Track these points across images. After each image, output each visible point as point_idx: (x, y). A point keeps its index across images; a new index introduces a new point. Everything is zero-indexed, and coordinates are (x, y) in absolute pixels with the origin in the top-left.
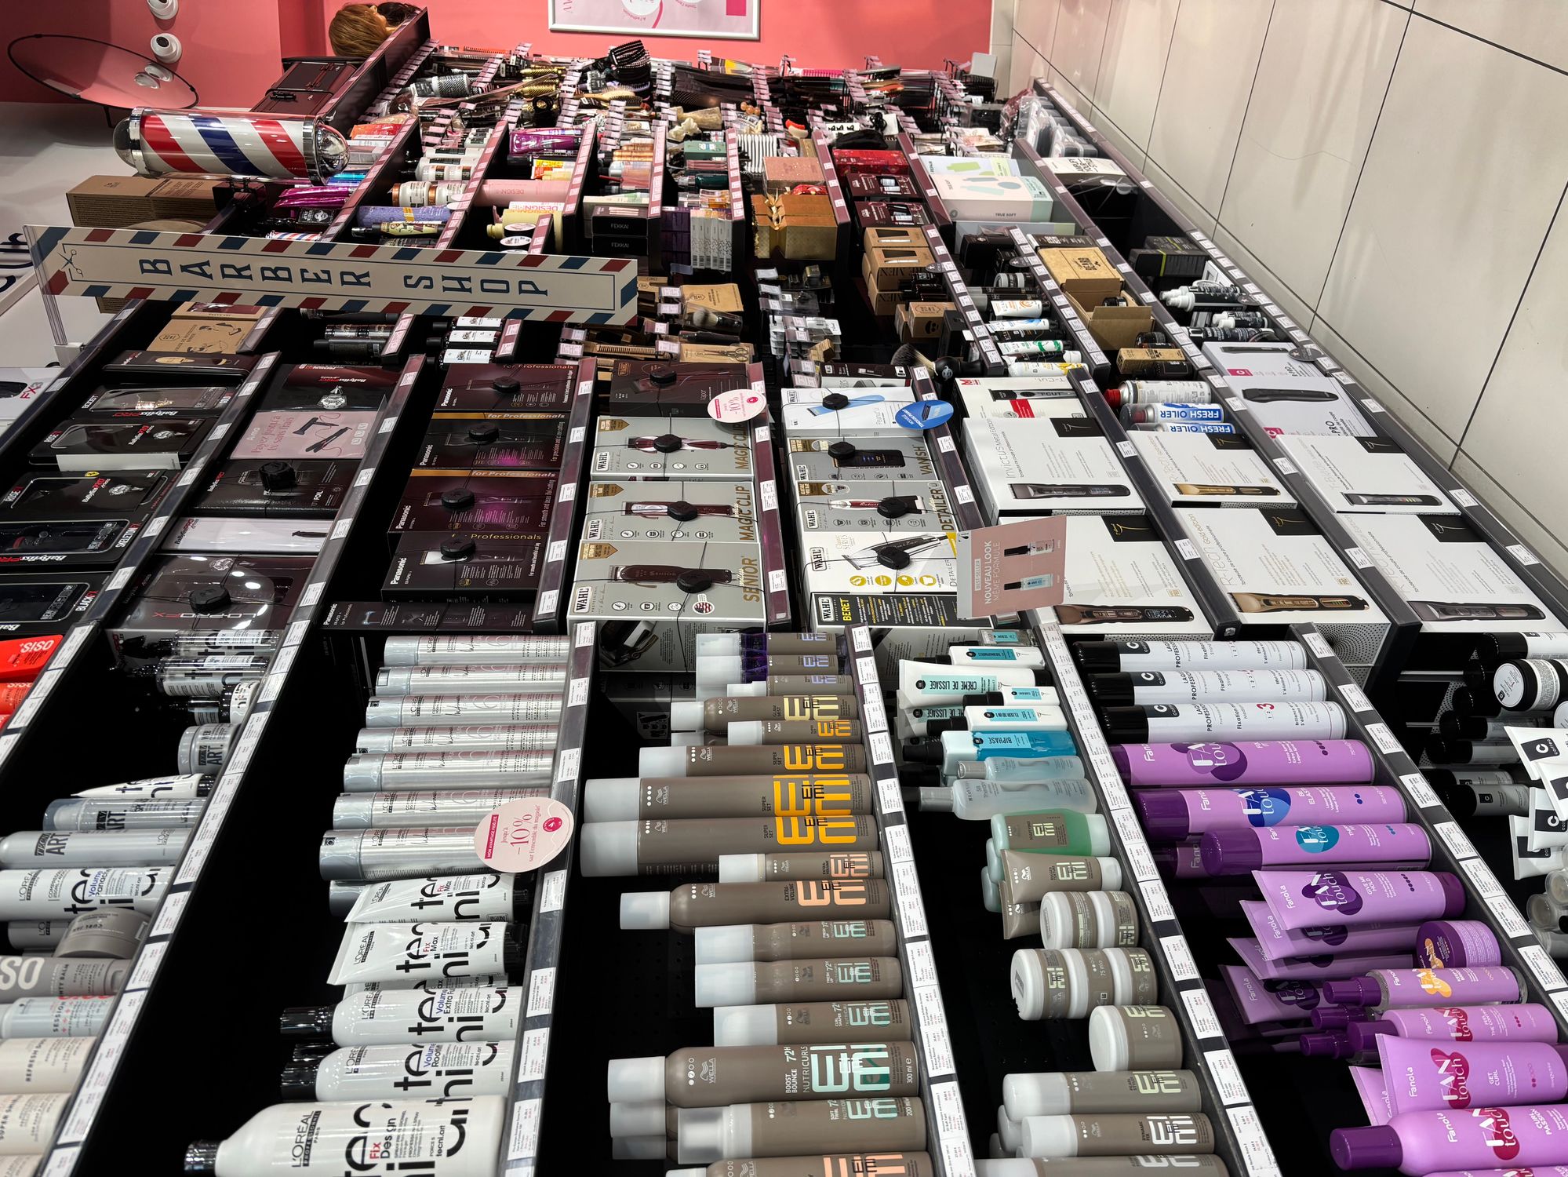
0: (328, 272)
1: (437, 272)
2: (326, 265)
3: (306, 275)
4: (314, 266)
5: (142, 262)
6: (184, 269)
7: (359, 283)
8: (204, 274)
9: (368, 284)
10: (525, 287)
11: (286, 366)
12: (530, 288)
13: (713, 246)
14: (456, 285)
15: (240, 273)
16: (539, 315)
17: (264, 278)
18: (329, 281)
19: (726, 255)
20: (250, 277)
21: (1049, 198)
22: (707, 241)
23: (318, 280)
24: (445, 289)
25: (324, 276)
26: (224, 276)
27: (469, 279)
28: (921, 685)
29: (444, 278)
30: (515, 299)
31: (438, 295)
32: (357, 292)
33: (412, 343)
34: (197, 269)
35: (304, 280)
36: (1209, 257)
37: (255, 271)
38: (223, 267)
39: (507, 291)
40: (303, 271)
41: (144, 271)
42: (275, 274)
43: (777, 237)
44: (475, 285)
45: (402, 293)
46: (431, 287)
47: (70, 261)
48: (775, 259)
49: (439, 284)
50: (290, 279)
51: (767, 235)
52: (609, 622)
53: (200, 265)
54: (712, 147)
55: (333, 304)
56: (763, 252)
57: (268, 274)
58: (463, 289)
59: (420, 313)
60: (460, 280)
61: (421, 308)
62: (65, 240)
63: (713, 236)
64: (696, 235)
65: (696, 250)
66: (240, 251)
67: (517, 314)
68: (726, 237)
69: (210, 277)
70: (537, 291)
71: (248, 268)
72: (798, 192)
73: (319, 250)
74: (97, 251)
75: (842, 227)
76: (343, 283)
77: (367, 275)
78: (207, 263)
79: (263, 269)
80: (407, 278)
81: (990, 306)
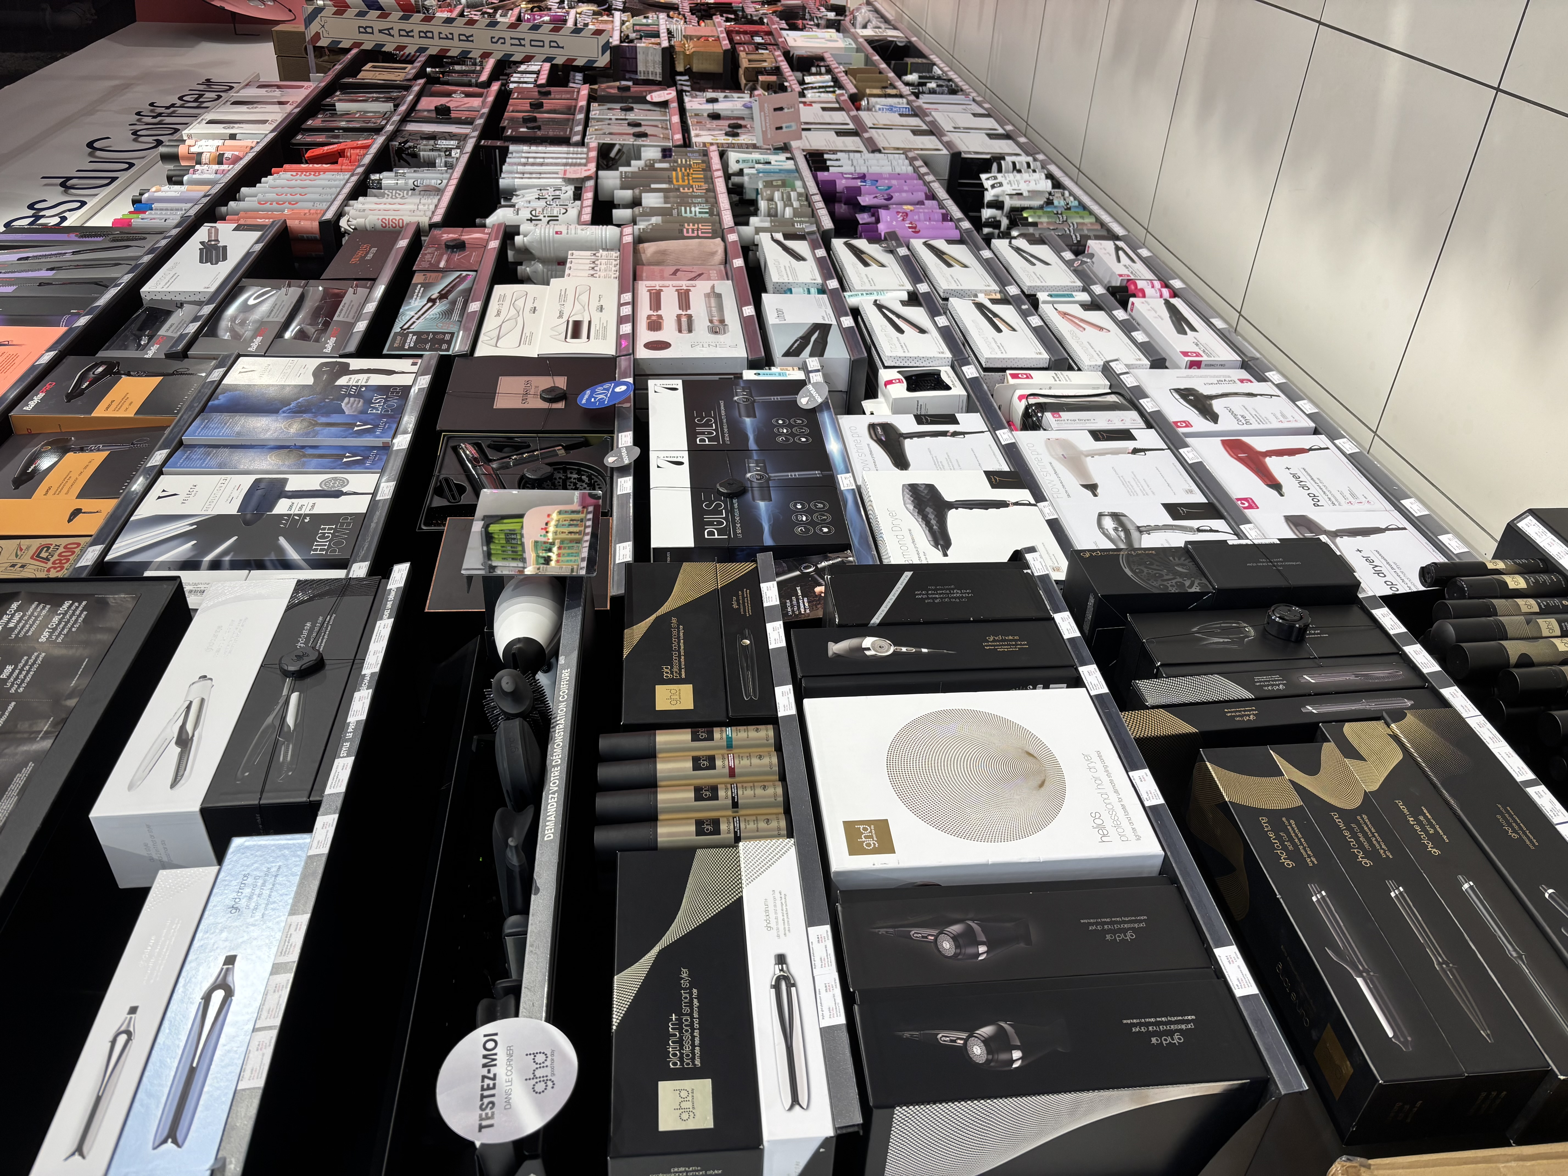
0: (452, 34)
1: (507, 35)
2: (452, 30)
3: (441, 36)
4: (446, 30)
5: (359, 27)
6: (380, 31)
7: (468, 41)
8: (390, 35)
9: (472, 41)
10: (552, 44)
11: (429, 86)
12: (555, 45)
13: (650, 64)
14: (517, 42)
15: (408, 34)
16: (559, 61)
17: (420, 37)
18: (452, 39)
19: (659, 70)
20: (413, 36)
21: (854, 46)
22: (646, 62)
23: (447, 38)
24: (512, 45)
25: (450, 36)
26: (400, 36)
27: (524, 39)
28: (738, 162)
29: (511, 38)
30: (548, 51)
31: (507, 48)
32: (467, 45)
33: (493, 77)
34: (386, 32)
35: (440, 38)
36: (935, 64)
37: (416, 34)
38: (400, 30)
39: (543, 46)
40: (440, 33)
41: (360, 32)
42: (425, 35)
43: (689, 58)
44: (526, 42)
45: (490, 47)
46: (504, 43)
47: (323, 26)
48: (688, 72)
49: (508, 41)
50: (432, 38)
51: (682, 57)
52: (604, 144)
53: (388, 29)
54: (650, 21)
55: (454, 53)
56: (680, 68)
57: (422, 34)
58: (521, 45)
59: (499, 58)
60: (519, 39)
61: (498, 55)
62: (322, 14)
63: (650, 58)
64: (640, 57)
65: (641, 67)
66: (409, 21)
67: (548, 60)
68: (659, 58)
69: (393, 36)
70: (558, 47)
71: (412, 31)
72: (702, 40)
73: (449, 21)
74: (338, 21)
75: (726, 52)
76: (460, 40)
77: (472, 36)
78: (392, 28)
79: (420, 32)
80: (492, 38)
81: (803, 79)
